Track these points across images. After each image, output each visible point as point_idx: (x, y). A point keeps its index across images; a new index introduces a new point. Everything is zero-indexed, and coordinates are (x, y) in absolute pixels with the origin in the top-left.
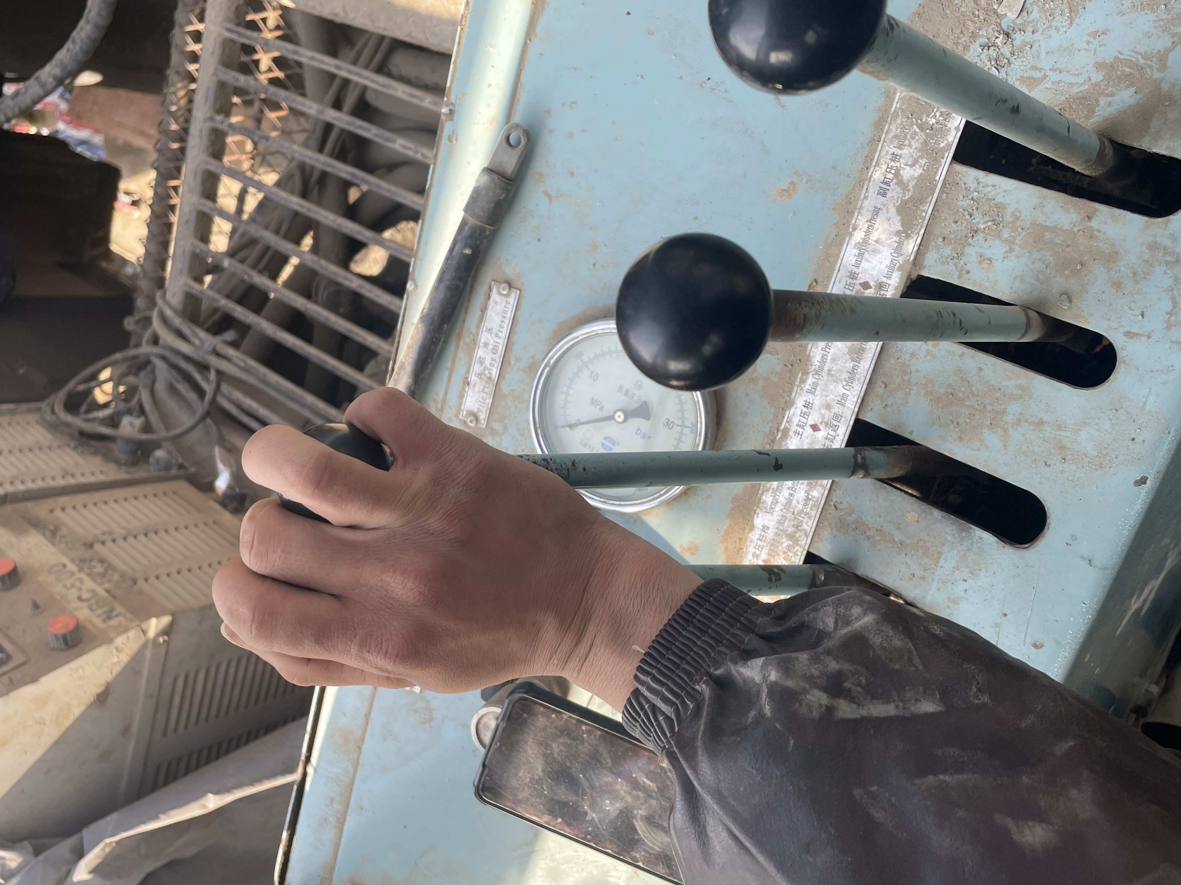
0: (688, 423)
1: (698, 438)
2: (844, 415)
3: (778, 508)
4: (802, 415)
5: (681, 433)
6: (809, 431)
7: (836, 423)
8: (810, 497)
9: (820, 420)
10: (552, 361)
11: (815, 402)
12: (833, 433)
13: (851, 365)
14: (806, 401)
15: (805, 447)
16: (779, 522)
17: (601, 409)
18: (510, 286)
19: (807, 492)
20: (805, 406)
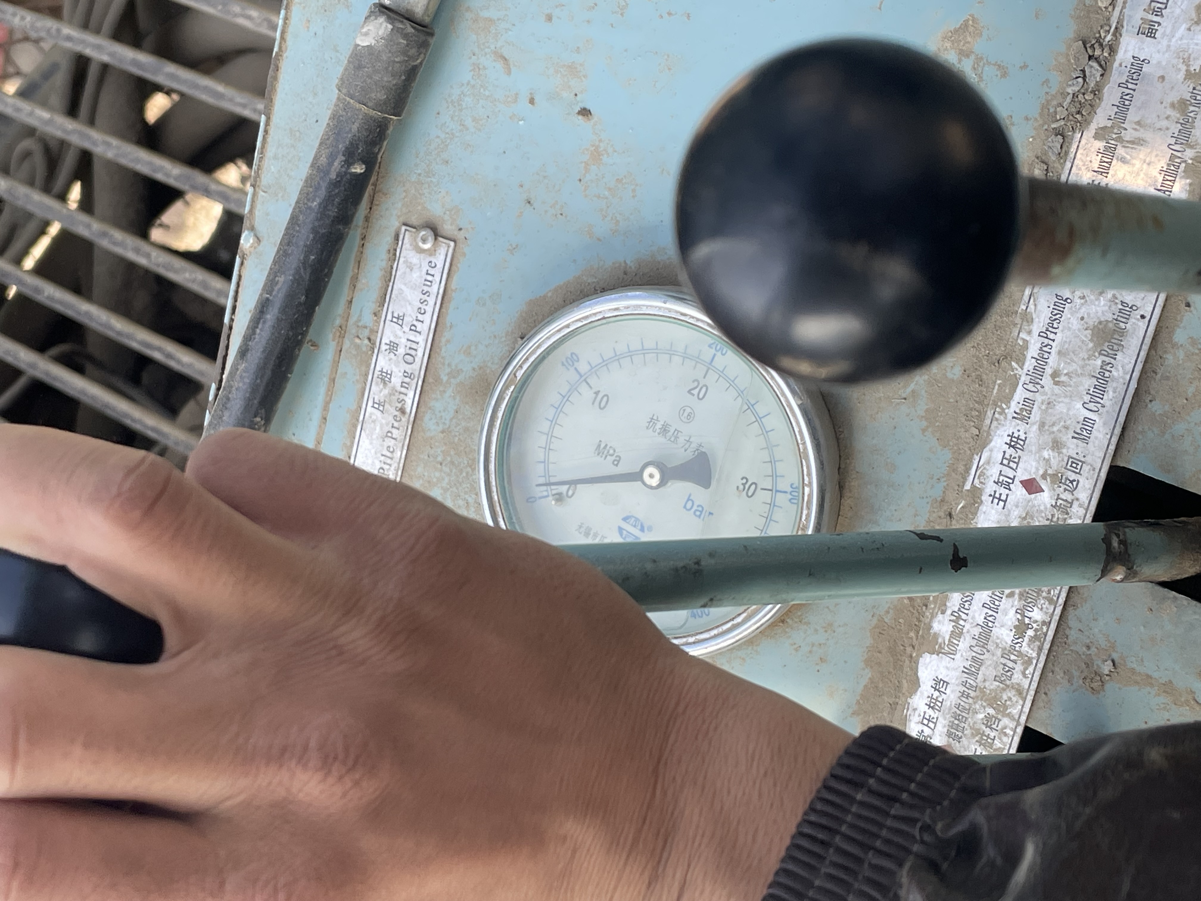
0: (783, 485)
1: (805, 512)
2: (1088, 459)
3: (963, 645)
4: (1005, 462)
5: (772, 505)
6: (1019, 492)
7: (1072, 476)
8: (1027, 621)
9: (1041, 472)
10: (520, 374)
11: (1030, 435)
12: (1067, 496)
13: (1099, 362)
14: (1011, 436)
15: (1015, 524)
16: (967, 671)
17: (617, 462)
18: (436, 234)
19: (1021, 611)
20: (1010, 446)
